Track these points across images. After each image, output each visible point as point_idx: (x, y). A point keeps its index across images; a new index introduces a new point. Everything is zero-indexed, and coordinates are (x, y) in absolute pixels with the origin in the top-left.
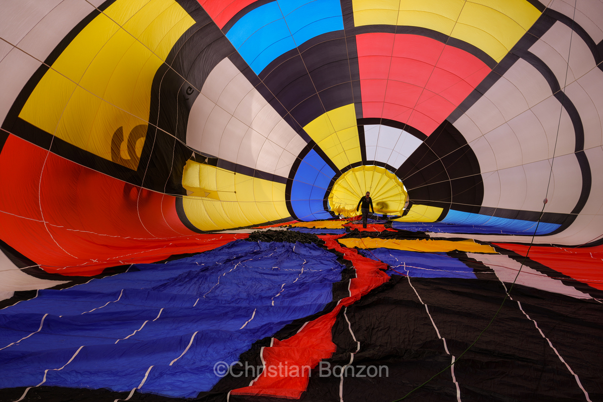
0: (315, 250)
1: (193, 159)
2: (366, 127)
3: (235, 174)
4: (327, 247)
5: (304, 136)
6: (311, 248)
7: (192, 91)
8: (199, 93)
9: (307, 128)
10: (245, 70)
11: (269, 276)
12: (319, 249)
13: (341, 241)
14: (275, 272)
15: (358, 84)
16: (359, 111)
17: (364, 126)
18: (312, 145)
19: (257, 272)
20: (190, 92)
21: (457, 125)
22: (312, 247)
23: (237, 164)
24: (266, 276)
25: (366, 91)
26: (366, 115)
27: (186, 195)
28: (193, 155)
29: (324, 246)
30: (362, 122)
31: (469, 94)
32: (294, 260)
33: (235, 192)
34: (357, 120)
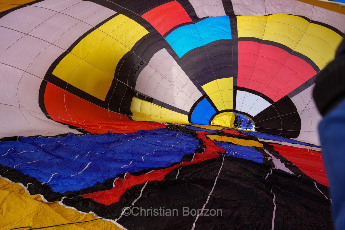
0: (190, 138)
1: (136, 97)
2: (238, 91)
3: (162, 108)
4: (198, 137)
5: (202, 91)
6: (187, 136)
7: (143, 63)
8: (147, 65)
9: (204, 87)
10: (174, 55)
11: (153, 145)
12: (192, 138)
13: (208, 136)
14: (157, 144)
15: (236, 67)
16: (235, 82)
17: (237, 91)
18: (205, 96)
19: (147, 142)
20: (142, 64)
21: (293, 99)
22: (189, 136)
23: (163, 103)
24: (150, 145)
25: (241, 72)
26: (239, 85)
27: (132, 115)
28: (137, 95)
29: (196, 137)
30: (236, 88)
31: (302, 84)
32: (173, 140)
33: (161, 117)
34: (233, 86)
